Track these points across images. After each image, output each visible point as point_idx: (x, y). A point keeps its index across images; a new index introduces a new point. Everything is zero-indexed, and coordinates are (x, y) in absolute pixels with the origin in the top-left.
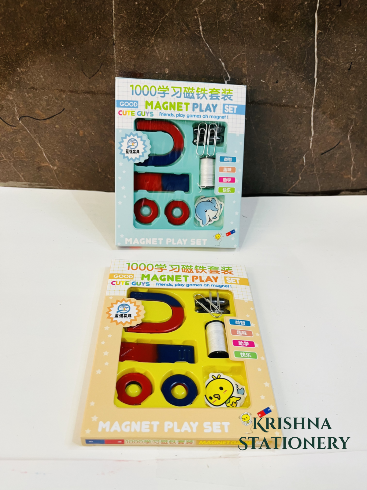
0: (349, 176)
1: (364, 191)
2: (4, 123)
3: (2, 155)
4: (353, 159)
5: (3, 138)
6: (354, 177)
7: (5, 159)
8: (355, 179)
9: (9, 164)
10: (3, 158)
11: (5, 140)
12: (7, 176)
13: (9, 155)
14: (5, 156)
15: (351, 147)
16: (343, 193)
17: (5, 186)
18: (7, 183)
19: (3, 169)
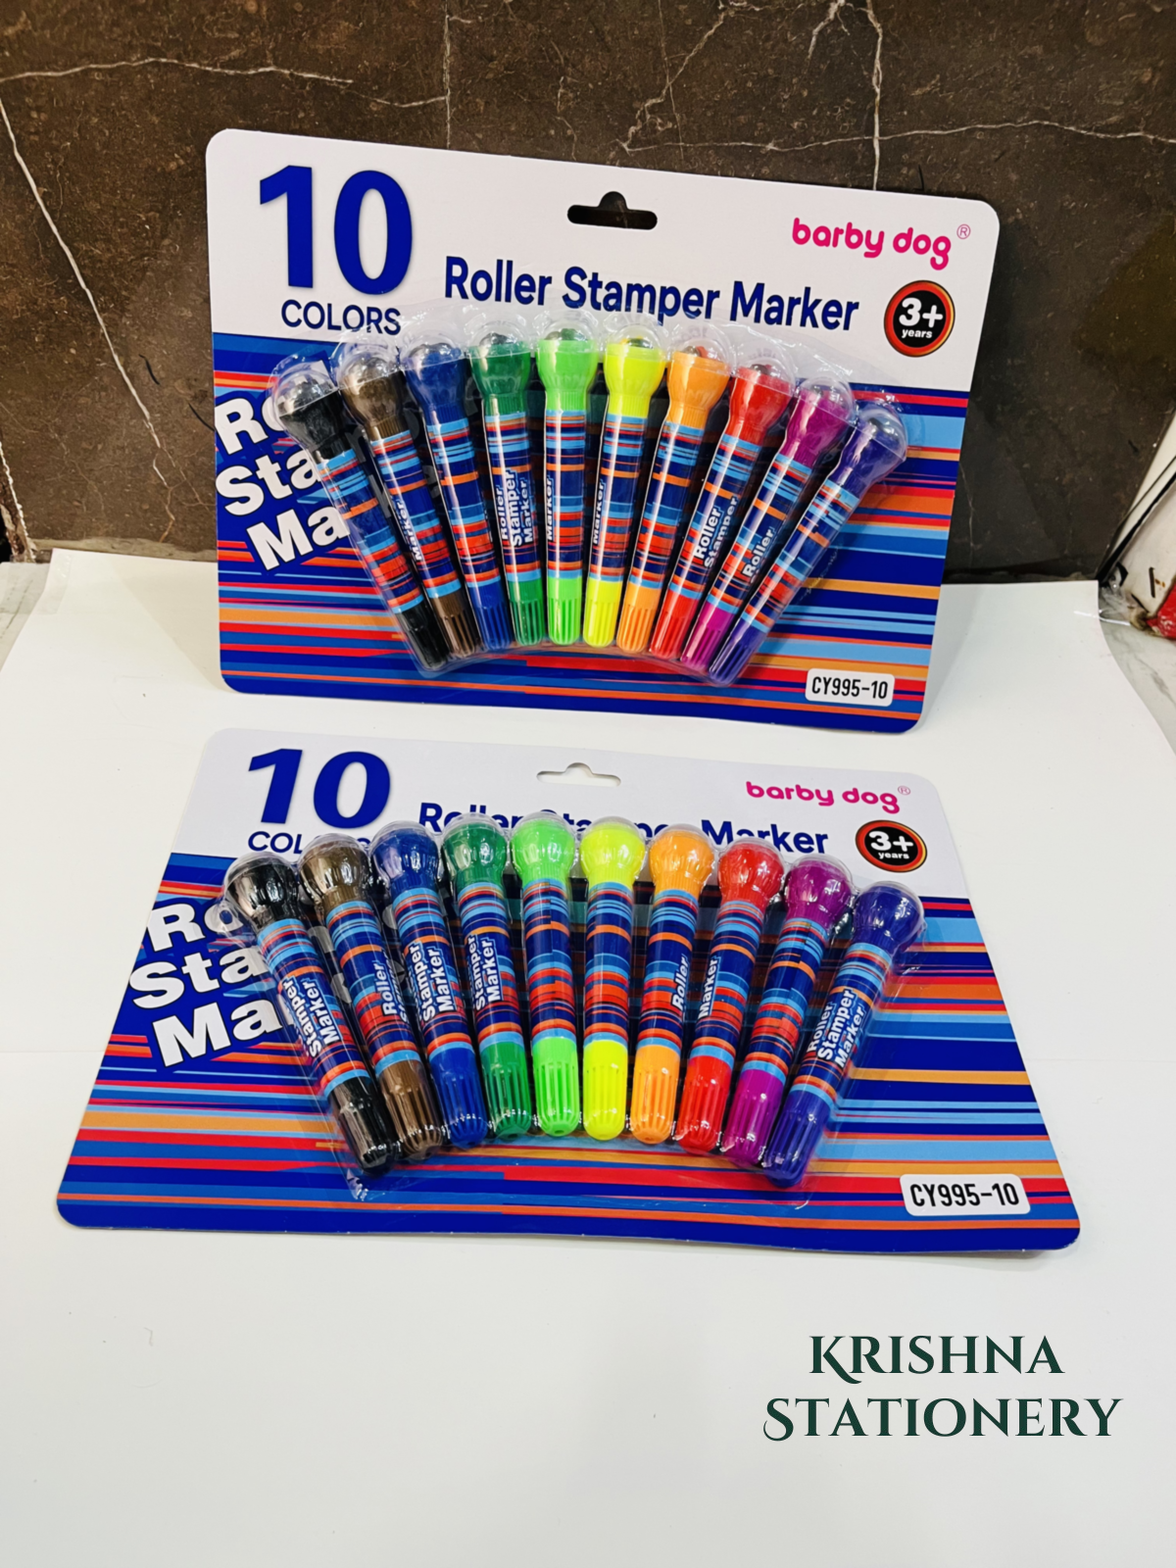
0: (966, 539)
1: (1001, 573)
2: (206, 428)
3: (194, 495)
4: (970, 503)
5: (200, 459)
6: (975, 543)
7: (201, 503)
8: (979, 546)
9: (207, 513)
10: (196, 500)
11: (203, 463)
12: (202, 538)
13: (210, 494)
14: (201, 498)
15: (964, 476)
16: (956, 576)
17: (194, 560)
18: (199, 555)
19: (195, 523)
